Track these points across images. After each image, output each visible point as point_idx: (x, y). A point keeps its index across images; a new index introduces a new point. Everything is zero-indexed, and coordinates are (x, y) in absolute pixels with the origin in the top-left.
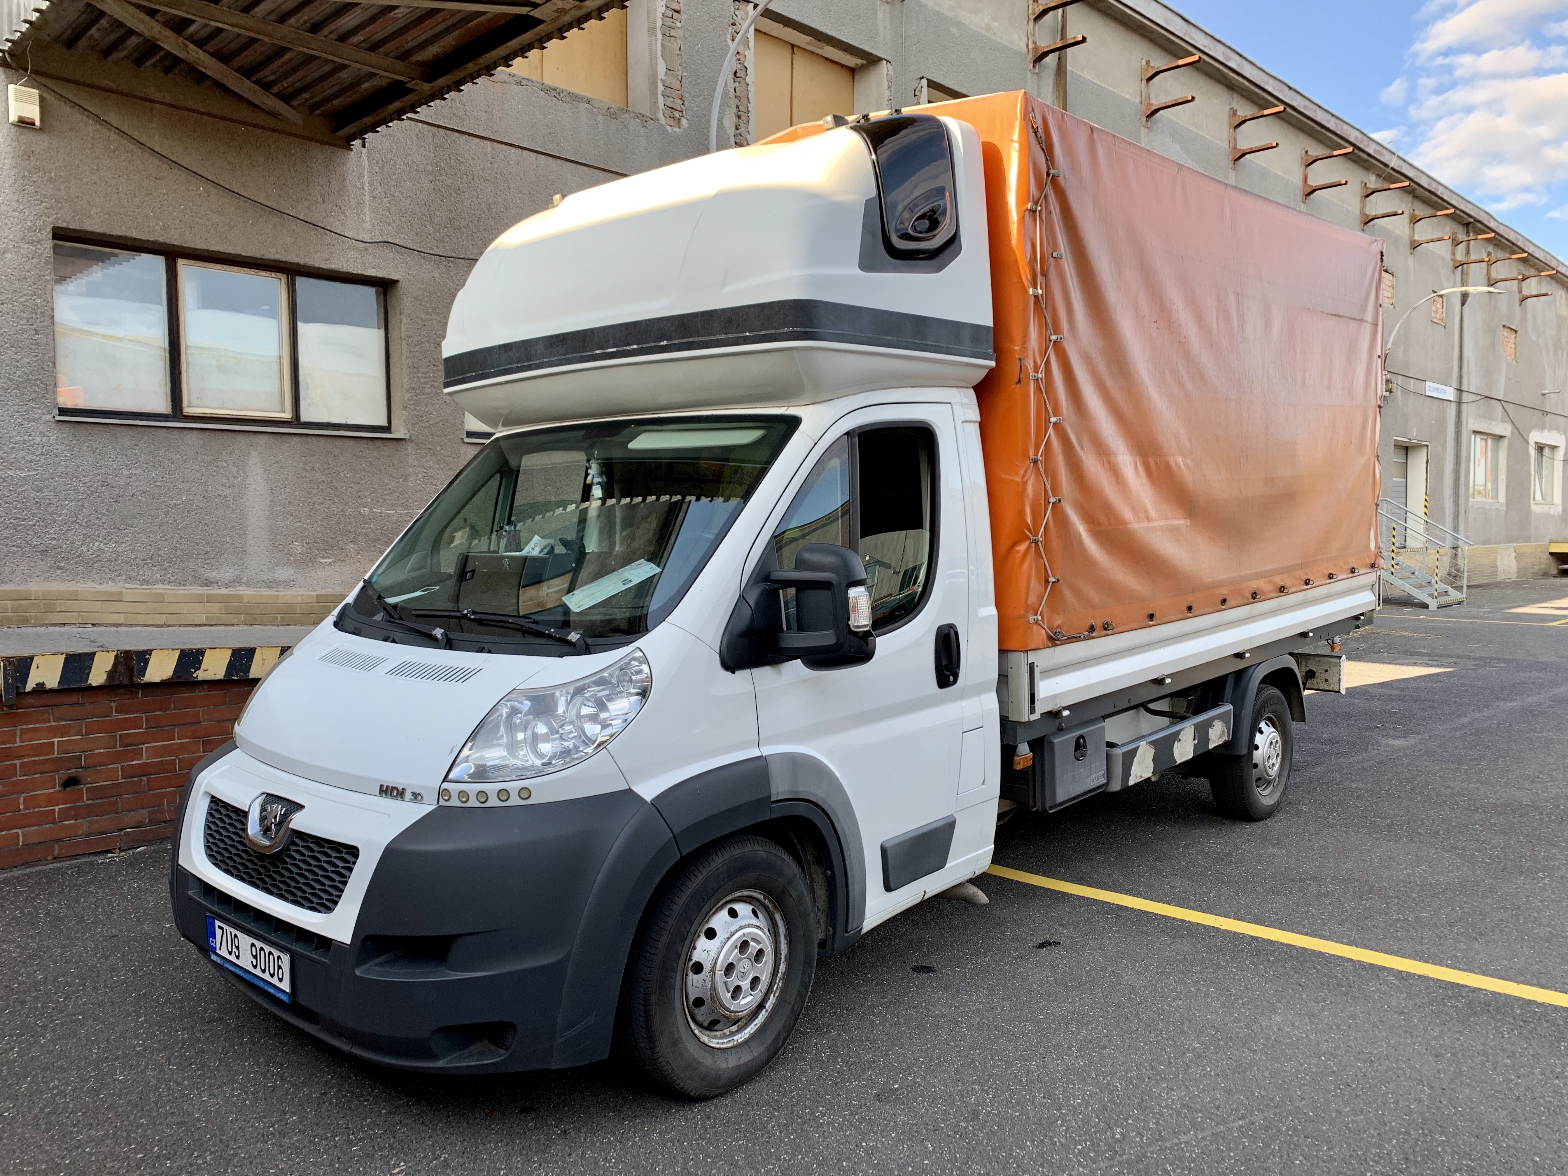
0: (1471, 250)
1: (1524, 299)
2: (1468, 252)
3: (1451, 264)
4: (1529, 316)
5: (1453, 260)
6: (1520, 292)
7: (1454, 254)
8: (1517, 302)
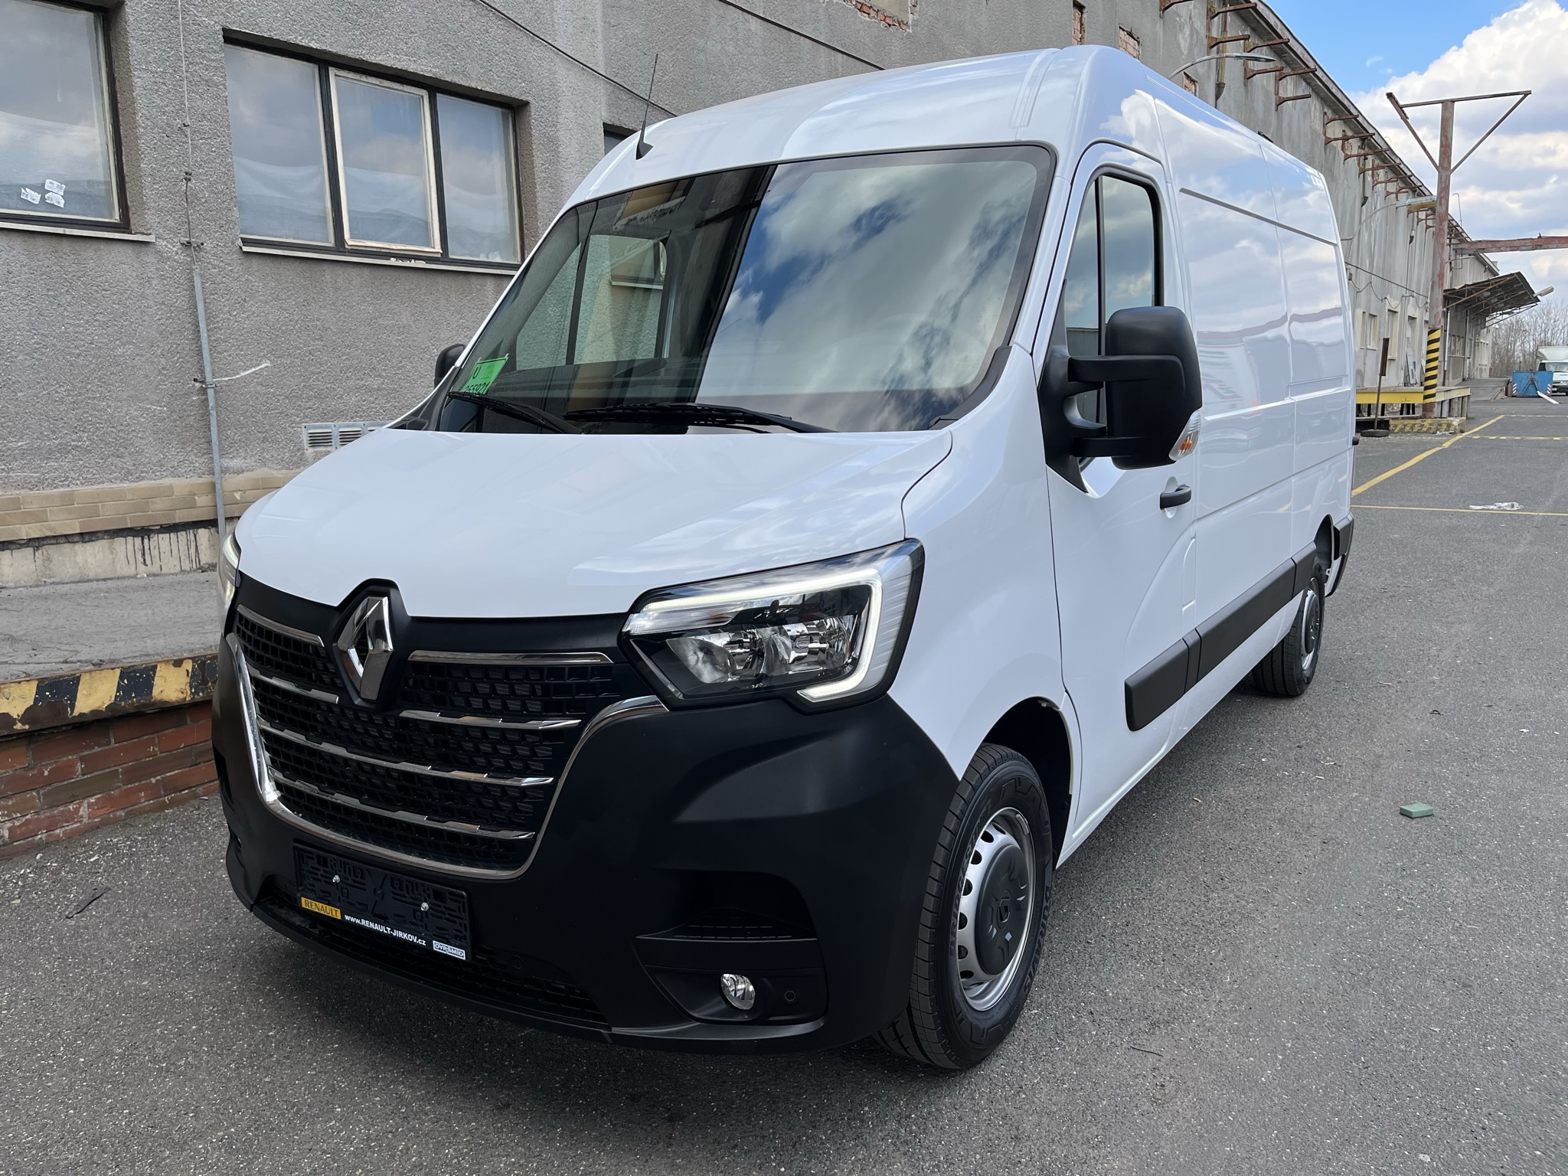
0: (1228, 29)
1: (1281, 102)
2: (1225, 30)
3: (1205, 41)
4: (1285, 125)
5: (1209, 37)
6: (1277, 93)
7: (1209, 29)
8: (1274, 107)
